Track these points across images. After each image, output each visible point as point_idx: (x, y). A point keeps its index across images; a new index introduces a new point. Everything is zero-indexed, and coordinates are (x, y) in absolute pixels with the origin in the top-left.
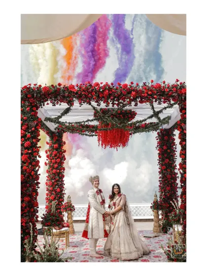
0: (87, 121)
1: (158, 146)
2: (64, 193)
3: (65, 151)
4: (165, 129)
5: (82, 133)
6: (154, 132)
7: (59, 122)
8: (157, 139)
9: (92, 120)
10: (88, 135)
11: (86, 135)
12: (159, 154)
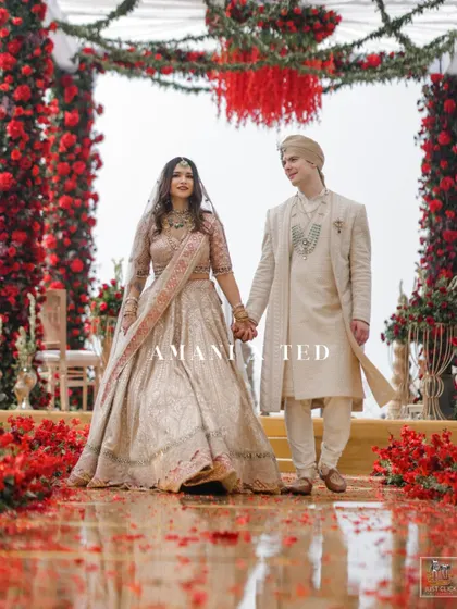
0: (185, 40)
1: (421, 133)
2: (93, 279)
3: (100, 138)
4: (447, 75)
5: (164, 78)
6: (412, 82)
7: (97, 39)
8: (421, 110)
9: (201, 38)
10: (183, 88)
11: (176, 87)
12: (424, 161)
